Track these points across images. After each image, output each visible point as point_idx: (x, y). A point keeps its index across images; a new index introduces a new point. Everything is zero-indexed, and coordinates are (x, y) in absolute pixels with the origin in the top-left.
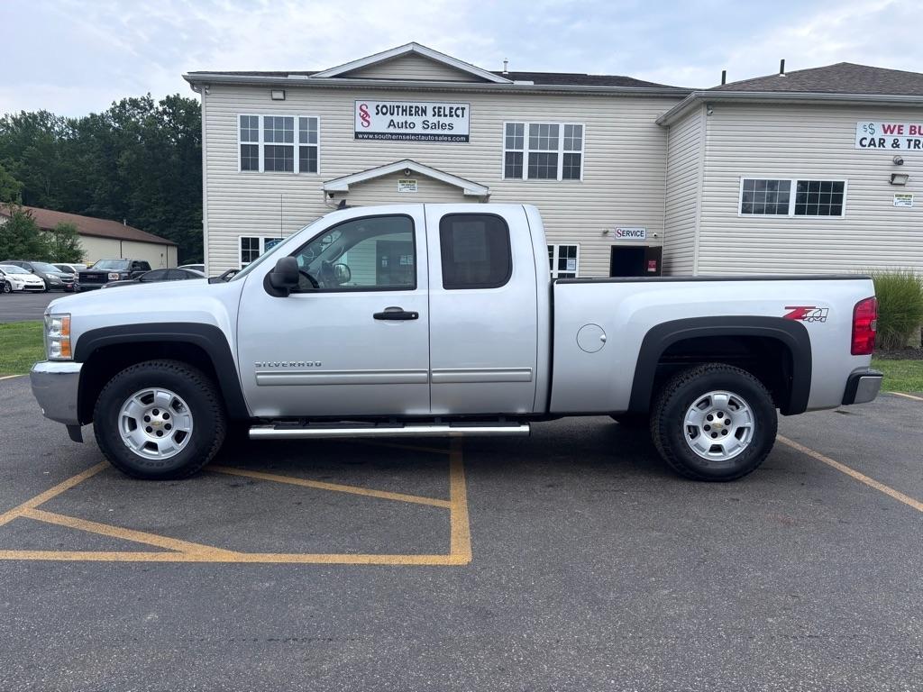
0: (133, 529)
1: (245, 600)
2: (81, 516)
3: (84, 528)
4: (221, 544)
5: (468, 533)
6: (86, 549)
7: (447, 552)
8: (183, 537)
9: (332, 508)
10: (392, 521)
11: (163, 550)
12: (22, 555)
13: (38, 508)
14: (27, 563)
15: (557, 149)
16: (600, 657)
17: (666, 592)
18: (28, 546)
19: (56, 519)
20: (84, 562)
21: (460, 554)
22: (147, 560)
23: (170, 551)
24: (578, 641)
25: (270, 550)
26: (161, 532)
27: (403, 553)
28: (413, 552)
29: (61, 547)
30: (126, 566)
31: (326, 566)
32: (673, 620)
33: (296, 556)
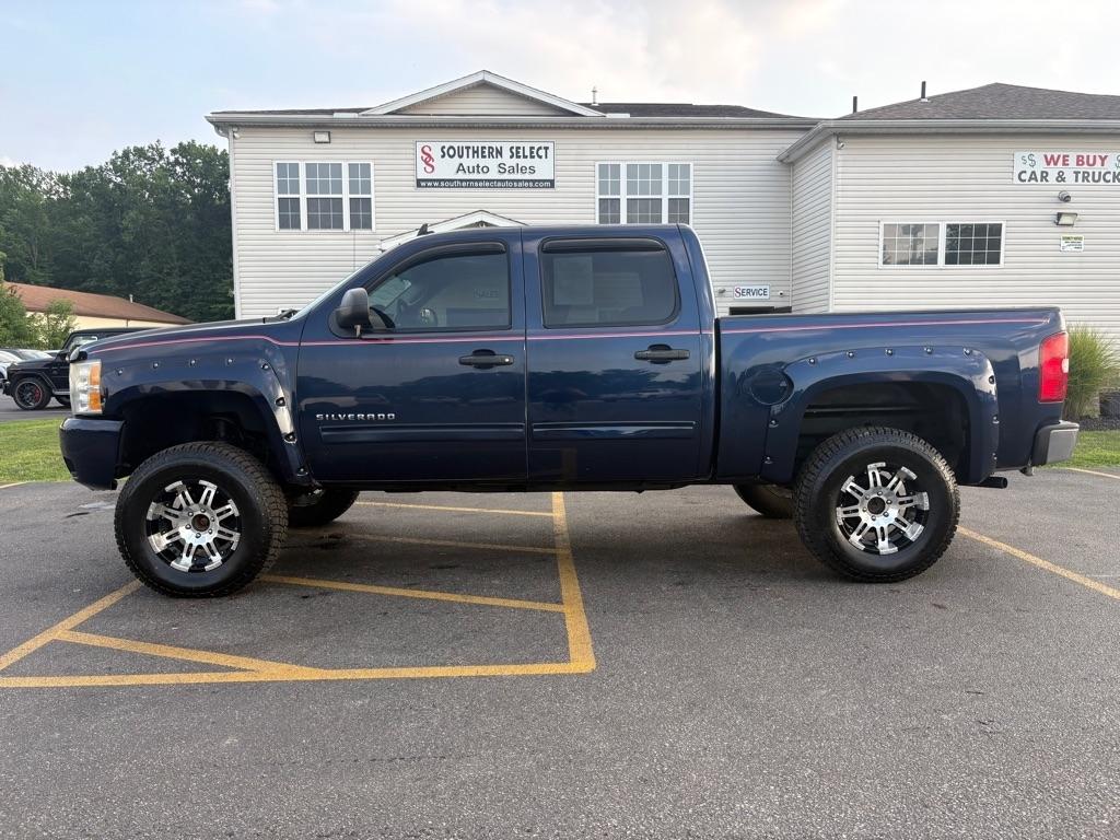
0: (192, 648)
1: (337, 719)
2: (128, 636)
3: (134, 649)
4: (299, 660)
5: (588, 638)
6: (140, 672)
7: (565, 657)
8: (254, 655)
9: (425, 618)
10: (497, 629)
11: (231, 669)
12: (64, 682)
13: (74, 630)
14: (72, 691)
15: (661, 194)
16: (755, 763)
17: (825, 692)
18: (70, 672)
19: (98, 641)
20: (142, 686)
21: (582, 660)
22: (216, 680)
23: (240, 670)
24: (729, 747)
25: (356, 665)
26: (225, 650)
27: (516, 662)
28: (525, 661)
29: (110, 671)
30: (191, 689)
31: (427, 680)
32: (834, 721)
33: (390, 670)
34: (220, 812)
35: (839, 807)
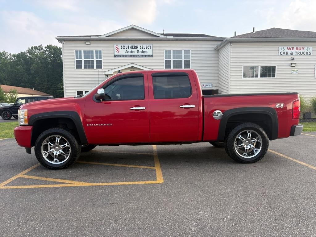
0: (56, 179)
1: (96, 195)
2: (39, 176)
3: (41, 179)
4: (85, 181)
5: (162, 175)
6: (43, 184)
7: (156, 179)
8: (73, 180)
9: (118, 171)
10: (137, 173)
11: (67, 183)
12: (23, 187)
13: (24, 174)
14: (25, 189)
15: (182, 59)
16: (204, 203)
17: (223, 187)
18: (24, 185)
19: (30, 177)
20: (44, 188)
21: (160, 180)
22: (63, 186)
23: (69, 183)
24: (198, 200)
25: (100, 182)
26: (66, 179)
27: (142, 181)
28: (145, 181)
29: (35, 184)
30: (57, 188)
31: (119, 185)
32: (225, 193)
33: (109, 183)
34: (66, 216)
35: (225, 213)
